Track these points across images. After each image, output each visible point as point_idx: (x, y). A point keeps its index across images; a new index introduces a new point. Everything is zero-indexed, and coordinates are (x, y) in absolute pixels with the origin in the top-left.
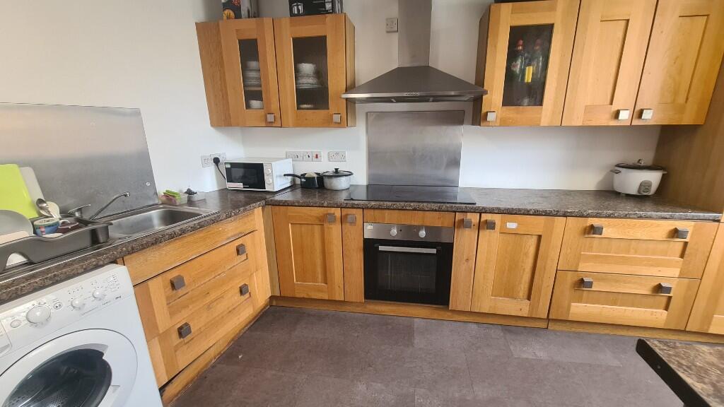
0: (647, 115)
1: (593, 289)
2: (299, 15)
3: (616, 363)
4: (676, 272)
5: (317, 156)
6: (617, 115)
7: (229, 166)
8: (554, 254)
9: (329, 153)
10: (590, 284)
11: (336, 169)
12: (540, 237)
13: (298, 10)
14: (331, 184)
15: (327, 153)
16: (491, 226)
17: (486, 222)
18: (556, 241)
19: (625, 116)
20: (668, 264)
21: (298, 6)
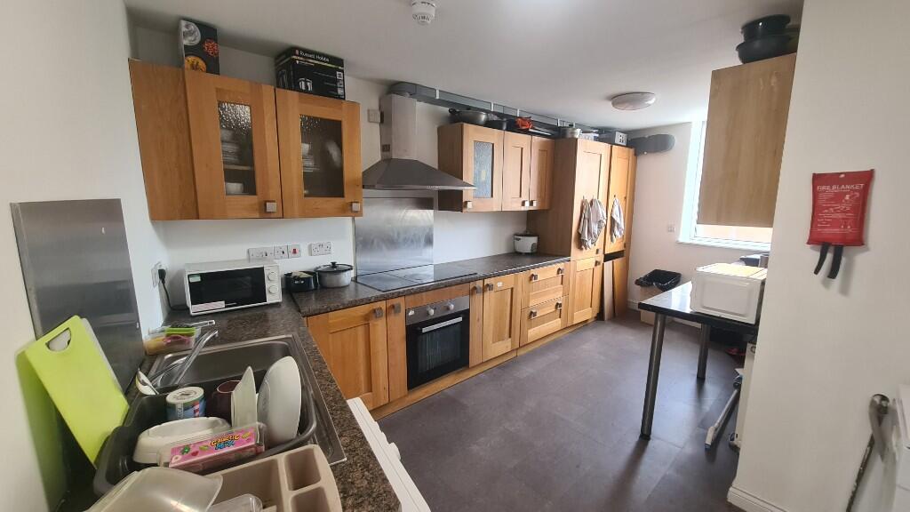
0: (535, 204)
1: (538, 315)
2: (306, 91)
3: (557, 357)
4: (560, 294)
5: (295, 250)
6: (523, 203)
7: (198, 279)
8: (519, 300)
9: (310, 246)
10: (535, 314)
11: (334, 264)
12: (512, 289)
13: (307, 87)
14: (338, 280)
15: (307, 246)
16: (490, 287)
17: (488, 285)
18: (520, 289)
19: (527, 204)
20: (556, 291)
21: (306, 82)
